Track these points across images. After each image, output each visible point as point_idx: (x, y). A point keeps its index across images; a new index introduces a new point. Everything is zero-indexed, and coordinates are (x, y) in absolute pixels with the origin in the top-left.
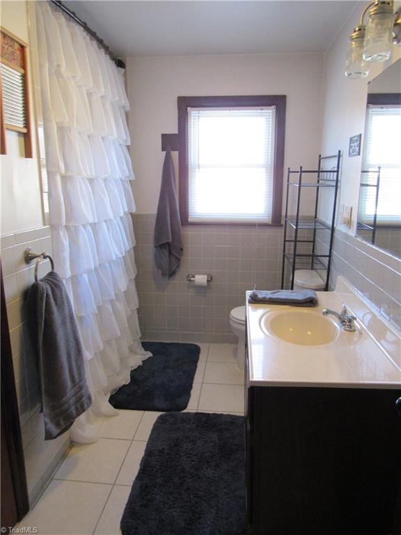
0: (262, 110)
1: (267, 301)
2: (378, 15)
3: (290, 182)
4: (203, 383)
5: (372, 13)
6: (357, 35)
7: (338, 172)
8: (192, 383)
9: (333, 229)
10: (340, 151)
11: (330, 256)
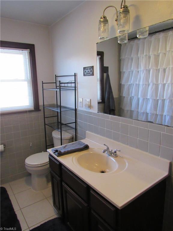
0: (22, 50)
1: (67, 153)
2: (124, 12)
3: (44, 88)
4: (21, 209)
5: (122, 11)
6: (103, 20)
7: (75, 83)
8: (15, 212)
9: (76, 110)
10: (75, 73)
11: (76, 122)
